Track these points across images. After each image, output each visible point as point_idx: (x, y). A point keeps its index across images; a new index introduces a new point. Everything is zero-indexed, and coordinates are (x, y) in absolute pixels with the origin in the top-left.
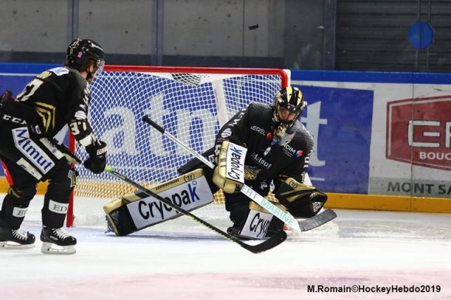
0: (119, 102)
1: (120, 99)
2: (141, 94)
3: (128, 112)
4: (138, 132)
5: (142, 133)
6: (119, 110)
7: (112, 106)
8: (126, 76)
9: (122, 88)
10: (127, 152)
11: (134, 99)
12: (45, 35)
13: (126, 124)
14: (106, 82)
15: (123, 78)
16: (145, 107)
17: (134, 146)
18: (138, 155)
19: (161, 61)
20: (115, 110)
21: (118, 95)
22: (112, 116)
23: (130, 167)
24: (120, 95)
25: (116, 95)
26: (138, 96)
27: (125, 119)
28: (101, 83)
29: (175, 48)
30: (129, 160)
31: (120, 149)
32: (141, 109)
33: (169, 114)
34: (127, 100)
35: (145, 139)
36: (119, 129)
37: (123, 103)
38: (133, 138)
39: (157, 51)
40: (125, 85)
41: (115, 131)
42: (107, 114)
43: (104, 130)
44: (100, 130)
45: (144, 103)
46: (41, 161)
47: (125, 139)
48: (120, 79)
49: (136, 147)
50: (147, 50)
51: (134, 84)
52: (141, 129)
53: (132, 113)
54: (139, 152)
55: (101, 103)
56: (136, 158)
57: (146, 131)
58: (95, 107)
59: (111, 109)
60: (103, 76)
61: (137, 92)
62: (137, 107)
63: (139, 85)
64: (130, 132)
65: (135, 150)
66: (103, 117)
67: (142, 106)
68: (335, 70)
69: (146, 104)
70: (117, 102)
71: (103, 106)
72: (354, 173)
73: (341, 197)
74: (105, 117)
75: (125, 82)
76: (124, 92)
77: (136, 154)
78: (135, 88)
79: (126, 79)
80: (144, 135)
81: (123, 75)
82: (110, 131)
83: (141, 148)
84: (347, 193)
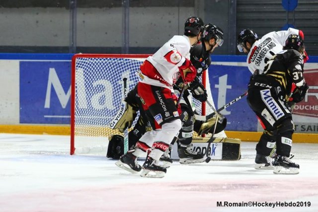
0: (102, 77)
1: (102, 75)
2: (116, 72)
3: (107, 83)
4: (114, 95)
5: (117, 96)
6: (102, 82)
7: (97, 79)
8: (106, 60)
9: (103, 68)
10: (108, 108)
11: (111, 75)
12: (56, 36)
13: (106, 90)
14: (94, 64)
15: (104, 62)
16: (118, 80)
17: (112, 104)
18: (114, 110)
19: (128, 51)
20: (99, 82)
21: (101, 73)
22: (97, 86)
23: (109, 117)
24: (103, 73)
25: (99, 73)
26: (113, 73)
27: (106, 88)
28: (90, 65)
29: (137, 42)
30: (109, 113)
31: (103, 106)
32: (116, 81)
33: (133, 84)
34: (106, 76)
35: (118, 100)
36: (102, 93)
37: (104, 78)
38: (111, 99)
39: (125, 45)
40: (105, 66)
41: (100, 95)
42: (95, 84)
43: (93, 95)
44: (90, 94)
45: (117, 77)
46: (276, 112)
47: (106, 100)
48: (102, 62)
49: (113, 104)
50: (119, 44)
51: (111, 65)
52: (116, 94)
53: (110, 84)
54: (115, 108)
55: (90, 77)
56: (113, 112)
57: (119, 95)
58: (87, 80)
59: (97, 81)
60: (92, 61)
61: (113, 70)
62: (113, 80)
63: (114, 66)
64: (109, 95)
65: (112, 106)
66: (92, 86)
67: (116, 79)
68: (237, 55)
69: (119, 78)
70: (100, 77)
71: (92, 79)
72: (248, 119)
73: (241, 133)
74: (93, 86)
75: (105, 64)
76: (104, 71)
77: (113, 109)
78: (112, 68)
79: (106, 62)
80: (118, 97)
81: (104, 60)
82: (97, 95)
83: (116, 105)
84: (244, 131)
